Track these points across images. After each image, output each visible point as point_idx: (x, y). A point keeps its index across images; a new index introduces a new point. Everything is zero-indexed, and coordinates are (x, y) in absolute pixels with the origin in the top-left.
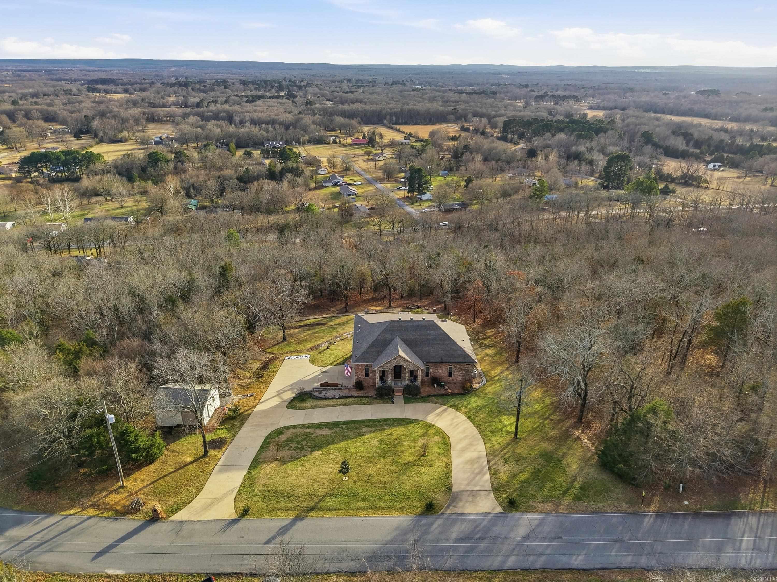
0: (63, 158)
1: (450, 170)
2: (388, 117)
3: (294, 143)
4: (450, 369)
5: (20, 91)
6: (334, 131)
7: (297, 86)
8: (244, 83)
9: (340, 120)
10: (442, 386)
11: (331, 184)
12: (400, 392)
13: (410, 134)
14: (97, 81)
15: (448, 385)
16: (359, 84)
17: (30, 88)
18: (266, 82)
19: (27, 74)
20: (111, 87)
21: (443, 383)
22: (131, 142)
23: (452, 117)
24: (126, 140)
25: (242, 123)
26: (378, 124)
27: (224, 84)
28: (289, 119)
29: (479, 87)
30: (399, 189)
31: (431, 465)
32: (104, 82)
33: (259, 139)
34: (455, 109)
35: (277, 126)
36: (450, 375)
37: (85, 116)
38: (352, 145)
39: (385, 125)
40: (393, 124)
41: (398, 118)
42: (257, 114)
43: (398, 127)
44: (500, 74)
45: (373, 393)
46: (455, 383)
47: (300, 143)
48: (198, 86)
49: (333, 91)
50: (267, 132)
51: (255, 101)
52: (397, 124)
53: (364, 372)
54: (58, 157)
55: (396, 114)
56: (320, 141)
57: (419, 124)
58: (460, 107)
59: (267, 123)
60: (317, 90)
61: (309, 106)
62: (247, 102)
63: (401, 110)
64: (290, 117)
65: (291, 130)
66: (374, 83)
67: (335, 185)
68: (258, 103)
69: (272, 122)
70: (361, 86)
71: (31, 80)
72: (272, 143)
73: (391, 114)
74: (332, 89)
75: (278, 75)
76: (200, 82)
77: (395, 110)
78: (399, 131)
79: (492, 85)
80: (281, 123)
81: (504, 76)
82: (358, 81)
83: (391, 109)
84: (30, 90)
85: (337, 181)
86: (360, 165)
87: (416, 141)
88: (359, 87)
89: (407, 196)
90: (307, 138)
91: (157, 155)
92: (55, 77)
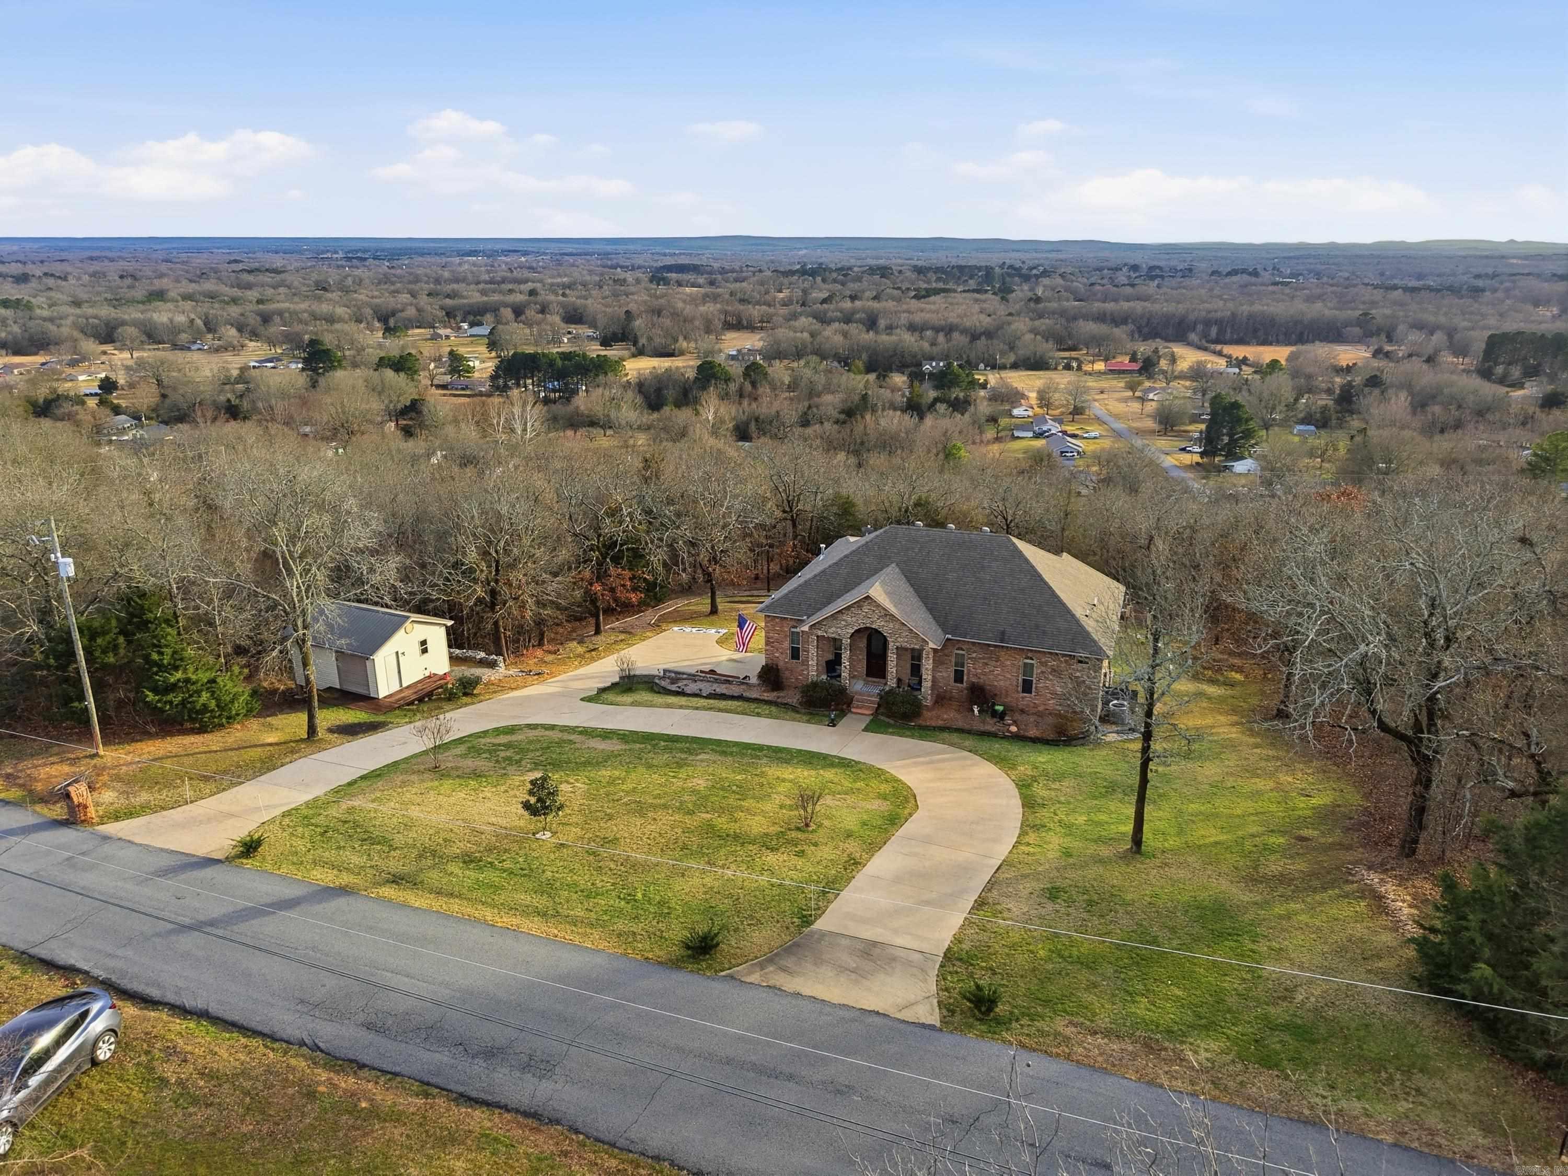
0: (559, 363)
1: (1321, 421)
2: (1200, 327)
3: (982, 366)
4: (1028, 669)
5: (550, 281)
6: (1075, 350)
7: (1020, 276)
8: (919, 270)
9: (1089, 328)
10: (994, 714)
11: (1030, 434)
12: (868, 708)
13: (1245, 358)
14: (669, 268)
15: (1017, 716)
16: (1154, 273)
17: (566, 276)
18: (961, 268)
19: (571, 259)
20: (691, 277)
21: (1000, 708)
22: (688, 356)
23: (1357, 330)
24: (682, 353)
25: (890, 328)
26: (1174, 341)
27: (884, 272)
28: (984, 324)
29: (1439, 280)
30: (1184, 449)
31: (801, 854)
32: (681, 269)
33: (915, 356)
34: (1366, 314)
35: (956, 335)
36: (1027, 687)
37: (627, 312)
38: (1104, 373)
39: (1190, 344)
40: (1208, 342)
41: (1221, 331)
42: (923, 314)
43: (1219, 347)
44: (1503, 257)
45: (794, 698)
46: (1040, 715)
47: (994, 367)
48: (835, 275)
49: (1092, 284)
50: (933, 344)
51: (929, 296)
52: (1217, 341)
53: (786, 644)
54: (551, 360)
55: (1219, 322)
56: (1036, 364)
57: (1271, 344)
58: (1380, 313)
59: (937, 330)
60: (1059, 281)
61: (1032, 305)
62: (914, 297)
63: (1234, 315)
64: (986, 321)
65: (982, 343)
66: (1189, 272)
67: (1039, 435)
68: (932, 298)
69: (949, 330)
70: (1157, 276)
71: (573, 265)
72: (938, 364)
73: (1208, 323)
74: (1093, 280)
75: (994, 259)
76: (838, 270)
77: (1219, 315)
78: (1220, 354)
79: (1478, 276)
80: (964, 331)
81: (1515, 261)
82: (1152, 268)
83: (1209, 312)
84: (565, 279)
85: (1045, 428)
86: (1110, 407)
87: (1255, 372)
88: (1152, 278)
89: (1197, 463)
90: (1012, 358)
91: (712, 368)
92: (609, 263)
